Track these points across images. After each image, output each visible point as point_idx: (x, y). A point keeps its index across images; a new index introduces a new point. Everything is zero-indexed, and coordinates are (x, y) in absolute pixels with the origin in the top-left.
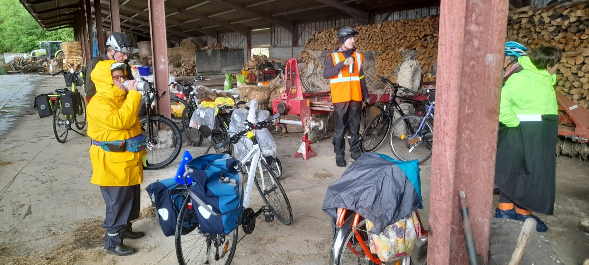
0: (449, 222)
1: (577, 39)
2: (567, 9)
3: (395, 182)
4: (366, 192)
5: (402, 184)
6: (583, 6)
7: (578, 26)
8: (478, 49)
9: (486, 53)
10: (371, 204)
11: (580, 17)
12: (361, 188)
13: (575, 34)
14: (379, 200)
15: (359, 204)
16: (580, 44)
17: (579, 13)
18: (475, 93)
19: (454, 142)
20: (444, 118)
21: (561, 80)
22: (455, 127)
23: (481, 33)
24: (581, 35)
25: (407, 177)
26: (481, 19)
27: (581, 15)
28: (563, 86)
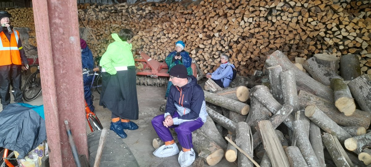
0: (59, 141)
1: (150, 22)
2: (144, 5)
3: (33, 121)
4: (11, 132)
5: (37, 121)
6: (150, 5)
7: (150, 15)
8: (64, 34)
9: (69, 36)
10: (15, 140)
11: (150, 11)
12: (6, 130)
13: (149, 19)
15: (6, 142)
16: (152, 25)
17: (149, 8)
18: (66, 61)
19: (54, 92)
20: (46, 78)
21: (145, 44)
22: (53, 83)
23: (63, 24)
24: (152, 20)
25: (40, 116)
26: (62, 16)
27: (150, 9)
28: (146, 48)
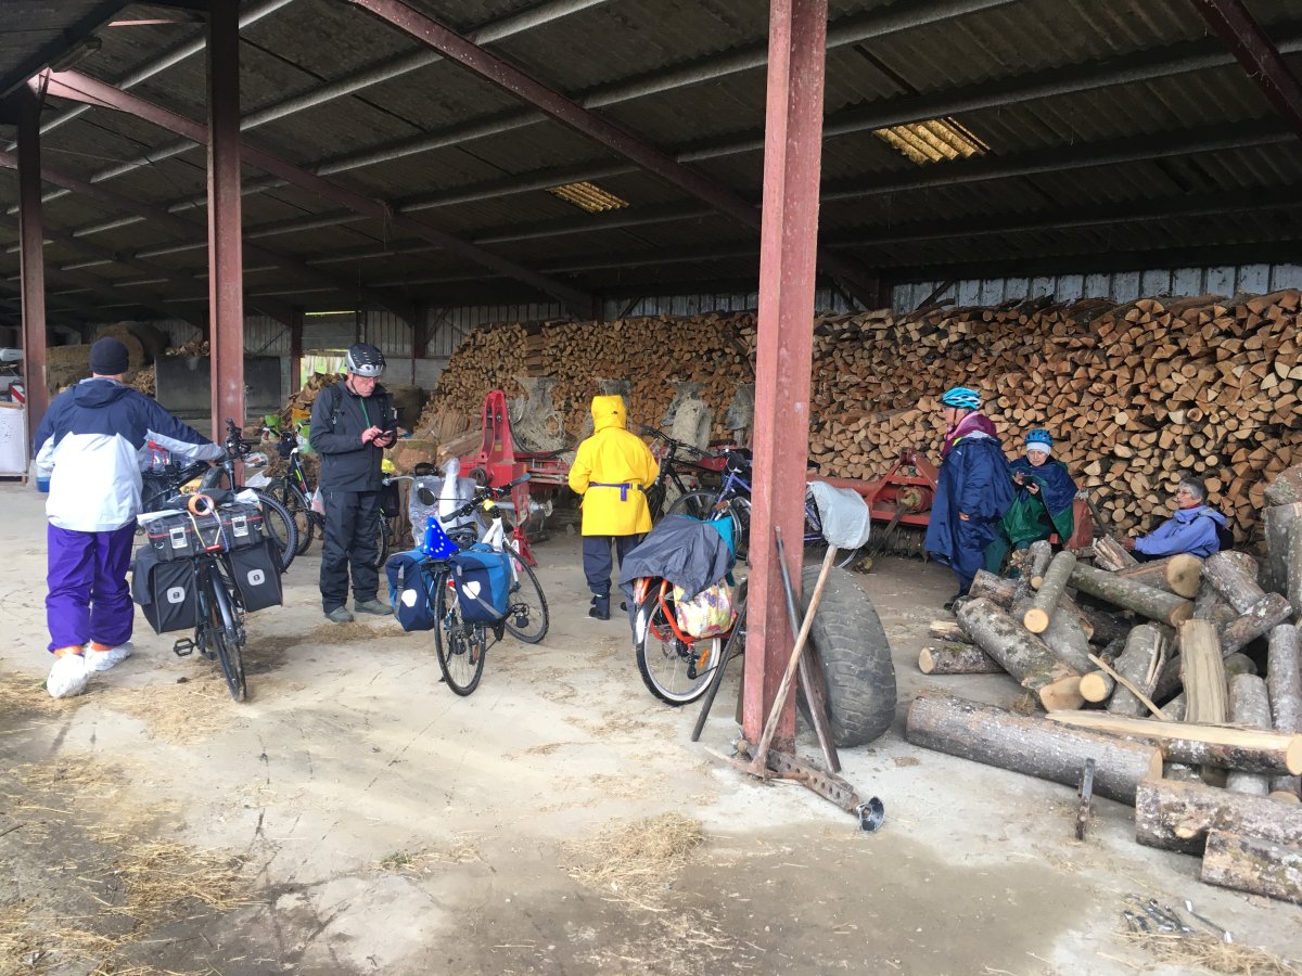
1: (961, 370)
2: (944, 319)
3: (707, 541)
4: (675, 556)
5: (715, 544)
6: (967, 316)
7: (961, 350)
8: (788, 398)
9: (795, 402)
11: (964, 334)
13: (957, 362)
14: (690, 563)
17: (962, 327)
21: (934, 439)
23: (791, 384)
24: (967, 365)
25: (720, 537)
26: (790, 373)
27: (964, 331)
